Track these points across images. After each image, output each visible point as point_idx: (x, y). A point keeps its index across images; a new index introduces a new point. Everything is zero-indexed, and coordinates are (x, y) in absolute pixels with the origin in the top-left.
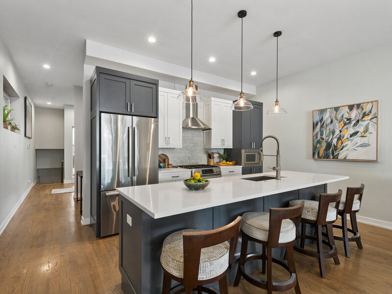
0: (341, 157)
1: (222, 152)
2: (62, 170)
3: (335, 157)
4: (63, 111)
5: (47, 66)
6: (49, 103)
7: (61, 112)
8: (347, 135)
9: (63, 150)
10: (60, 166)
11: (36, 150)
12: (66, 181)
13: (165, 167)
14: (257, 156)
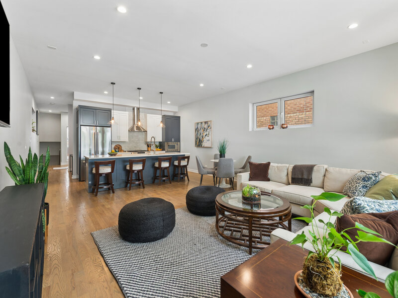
0: (203, 146)
1: (158, 144)
2: (59, 156)
3: (201, 146)
4: (60, 115)
5: (52, 98)
6: (50, 111)
7: (58, 116)
8: (204, 136)
9: (60, 143)
10: (58, 154)
11: (40, 142)
12: (62, 164)
13: (119, 151)
14: (176, 146)
